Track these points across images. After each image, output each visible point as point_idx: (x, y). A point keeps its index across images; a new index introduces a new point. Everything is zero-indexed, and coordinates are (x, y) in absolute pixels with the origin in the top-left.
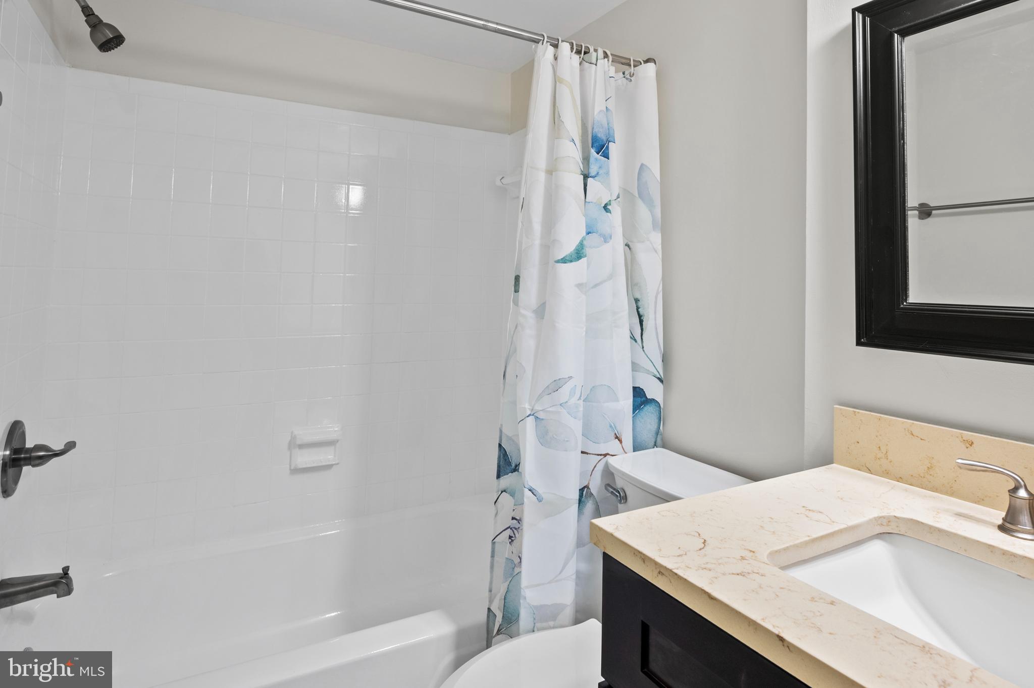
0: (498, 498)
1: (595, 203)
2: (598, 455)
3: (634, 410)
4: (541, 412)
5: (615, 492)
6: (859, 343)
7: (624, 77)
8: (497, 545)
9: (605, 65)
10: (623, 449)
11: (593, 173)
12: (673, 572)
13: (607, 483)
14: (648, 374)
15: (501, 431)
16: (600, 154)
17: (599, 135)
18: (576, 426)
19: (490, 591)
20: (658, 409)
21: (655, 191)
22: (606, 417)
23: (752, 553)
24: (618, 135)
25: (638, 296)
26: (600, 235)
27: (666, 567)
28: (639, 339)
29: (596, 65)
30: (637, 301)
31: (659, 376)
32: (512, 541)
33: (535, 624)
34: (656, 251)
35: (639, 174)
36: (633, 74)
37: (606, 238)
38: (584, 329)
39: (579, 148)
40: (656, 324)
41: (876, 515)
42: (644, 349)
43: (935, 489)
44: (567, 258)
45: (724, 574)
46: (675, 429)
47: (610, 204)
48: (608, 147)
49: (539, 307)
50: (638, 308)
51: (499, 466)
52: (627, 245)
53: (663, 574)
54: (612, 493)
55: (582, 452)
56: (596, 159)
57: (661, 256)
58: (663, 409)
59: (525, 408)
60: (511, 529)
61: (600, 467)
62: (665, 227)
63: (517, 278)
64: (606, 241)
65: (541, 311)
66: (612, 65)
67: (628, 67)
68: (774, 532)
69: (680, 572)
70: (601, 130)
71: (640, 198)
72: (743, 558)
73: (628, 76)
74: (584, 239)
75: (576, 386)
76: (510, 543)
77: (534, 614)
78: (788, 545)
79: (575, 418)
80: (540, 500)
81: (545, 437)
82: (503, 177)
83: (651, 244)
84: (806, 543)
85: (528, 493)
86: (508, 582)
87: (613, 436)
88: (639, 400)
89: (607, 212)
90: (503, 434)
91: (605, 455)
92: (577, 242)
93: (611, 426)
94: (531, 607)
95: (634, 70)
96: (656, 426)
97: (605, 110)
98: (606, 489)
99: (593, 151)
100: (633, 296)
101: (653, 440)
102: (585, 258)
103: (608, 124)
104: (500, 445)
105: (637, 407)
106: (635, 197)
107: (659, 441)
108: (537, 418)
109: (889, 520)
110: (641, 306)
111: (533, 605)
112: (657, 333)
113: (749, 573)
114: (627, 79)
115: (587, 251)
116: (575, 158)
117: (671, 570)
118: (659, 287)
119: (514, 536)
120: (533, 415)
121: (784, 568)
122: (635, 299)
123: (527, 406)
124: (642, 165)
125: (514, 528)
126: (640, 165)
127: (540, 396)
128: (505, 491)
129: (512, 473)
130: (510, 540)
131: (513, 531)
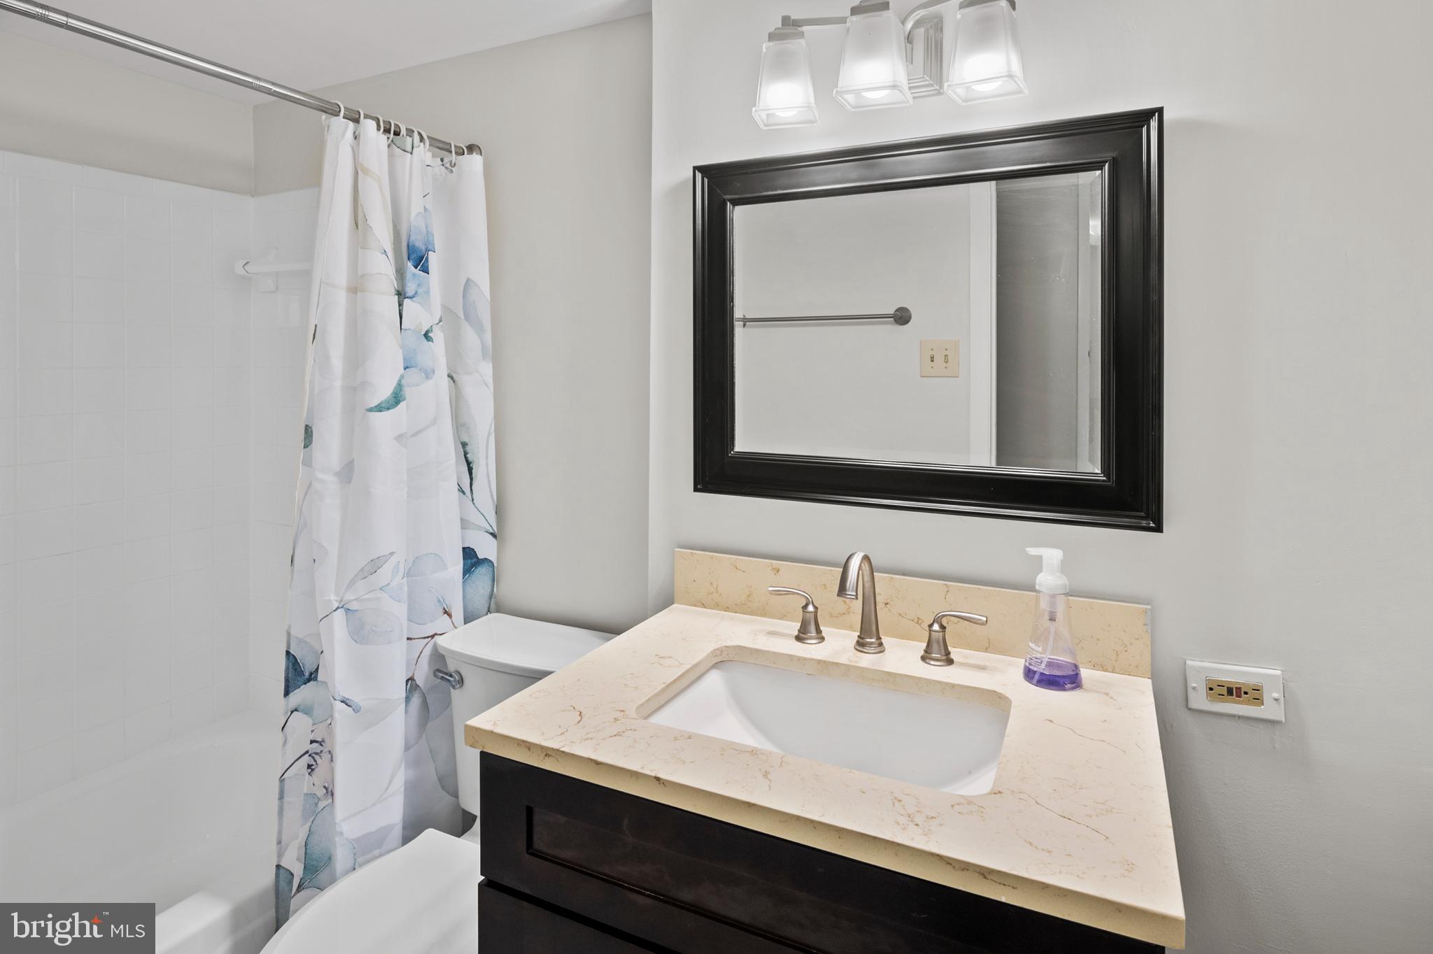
0: (287, 721)
1: (413, 331)
2: (425, 638)
3: (464, 574)
4: (355, 603)
5: (445, 676)
6: (696, 490)
7: (443, 165)
8: (287, 782)
9: (423, 153)
10: (453, 624)
11: (410, 293)
12: (560, 751)
13: (437, 668)
14: (479, 530)
15: (289, 634)
16: (419, 268)
17: (417, 244)
18: (400, 610)
19: (279, 842)
20: (491, 569)
21: (484, 314)
22: (433, 591)
23: (622, 713)
24: (438, 243)
25: (466, 439)
26: (421, 370)
27: (552, 749)
28: (467, 490)
29: (411, 154)
30: (464, 445)
31: (492, 531)
32: (313, 770)
33: (355, 860)
34: (486, 385)
35: (465, 290)
36: (455, 164)
37: (428, 374)
38: (406, 489)
39: (392, 262)
40: (488, 471)
41: (712, 649)
42: (474, 501)
43: (753, 613)
44: (383, 405)
45: (604, 739)
46: (509, 589)
47: (432, 331)
48: (427, 259)
49: (343, 468)
50: (466, 454)
51: (287, 680)
52: (450, 376)
53: (550, 756)
54: (442, 678)
55: (408, 639)
56: (414, 275)
57: (492, 391)
58: (497, 568)
59: (330, 601)
60: (310, 755)
61: (427, 651)
62: (496, 356)
63: (308, 431)
64: (427, 377)
65: (347, 472)
66: (429, 150)
67: (447, 153)
68: (636, 687)
69: (566, 749)
70: (419, 237)
71: (467, 321)
72: (616, 719)
73: (448, 165)
74: (402, 376)
75: (399, 562)
76: (309, 774)
77: (354, 848)
78: (649, 696)
79: (399, 601)
80: (356, 711)
81: (360, 632)
82: (248, 263)
83: (481, 376)
84: (663, 690)
85: (339, 706)
86: (309, 824)
87: (441, 610)
88: (469, 561)
89: (428, 341)
90: (291, 636)
91: (432, 637)
92: (395, 384)
93: (439, 601)
94: (350, 842)
95: (456, 159)
96: (489, 590)
97: (423, 211)
98: (435, 676)
99: (410, 265)
100: (459, 439)
101: (487, 606)
102: (404, 402)
103: (427, 228)
104: (288, 653)
105: (467, 571)
106: (459, 317)
107: (493, 606)
108: (348, 610)
109: (721, 651)
110: (469, 451)
111: (354, 840)
112: (489, 482)
113: (624, 732)
114: (447, 168)
115: (407, 392)
116: (388, 276)
117: (558, 750)
118: (491, 426)
119: (314, 763)
120: (342, 607)
121: (646, 718)
122: (462, 443)
123: (333, 597)
124: (468, 280)
125: (315, 753)
126: (465, 280)
127: (352, 583)
128: (296, 710)
129: (305, 684)
130: (309, 770)
131: (313, 757)
